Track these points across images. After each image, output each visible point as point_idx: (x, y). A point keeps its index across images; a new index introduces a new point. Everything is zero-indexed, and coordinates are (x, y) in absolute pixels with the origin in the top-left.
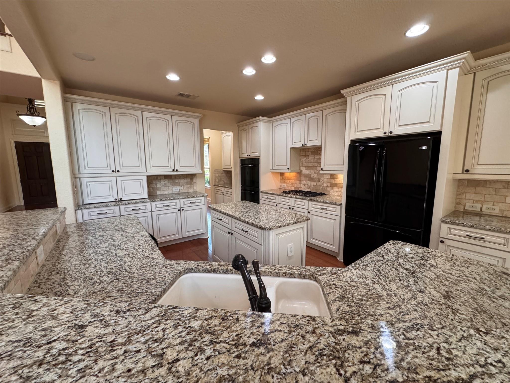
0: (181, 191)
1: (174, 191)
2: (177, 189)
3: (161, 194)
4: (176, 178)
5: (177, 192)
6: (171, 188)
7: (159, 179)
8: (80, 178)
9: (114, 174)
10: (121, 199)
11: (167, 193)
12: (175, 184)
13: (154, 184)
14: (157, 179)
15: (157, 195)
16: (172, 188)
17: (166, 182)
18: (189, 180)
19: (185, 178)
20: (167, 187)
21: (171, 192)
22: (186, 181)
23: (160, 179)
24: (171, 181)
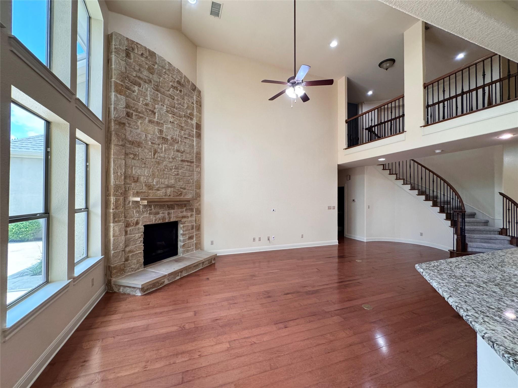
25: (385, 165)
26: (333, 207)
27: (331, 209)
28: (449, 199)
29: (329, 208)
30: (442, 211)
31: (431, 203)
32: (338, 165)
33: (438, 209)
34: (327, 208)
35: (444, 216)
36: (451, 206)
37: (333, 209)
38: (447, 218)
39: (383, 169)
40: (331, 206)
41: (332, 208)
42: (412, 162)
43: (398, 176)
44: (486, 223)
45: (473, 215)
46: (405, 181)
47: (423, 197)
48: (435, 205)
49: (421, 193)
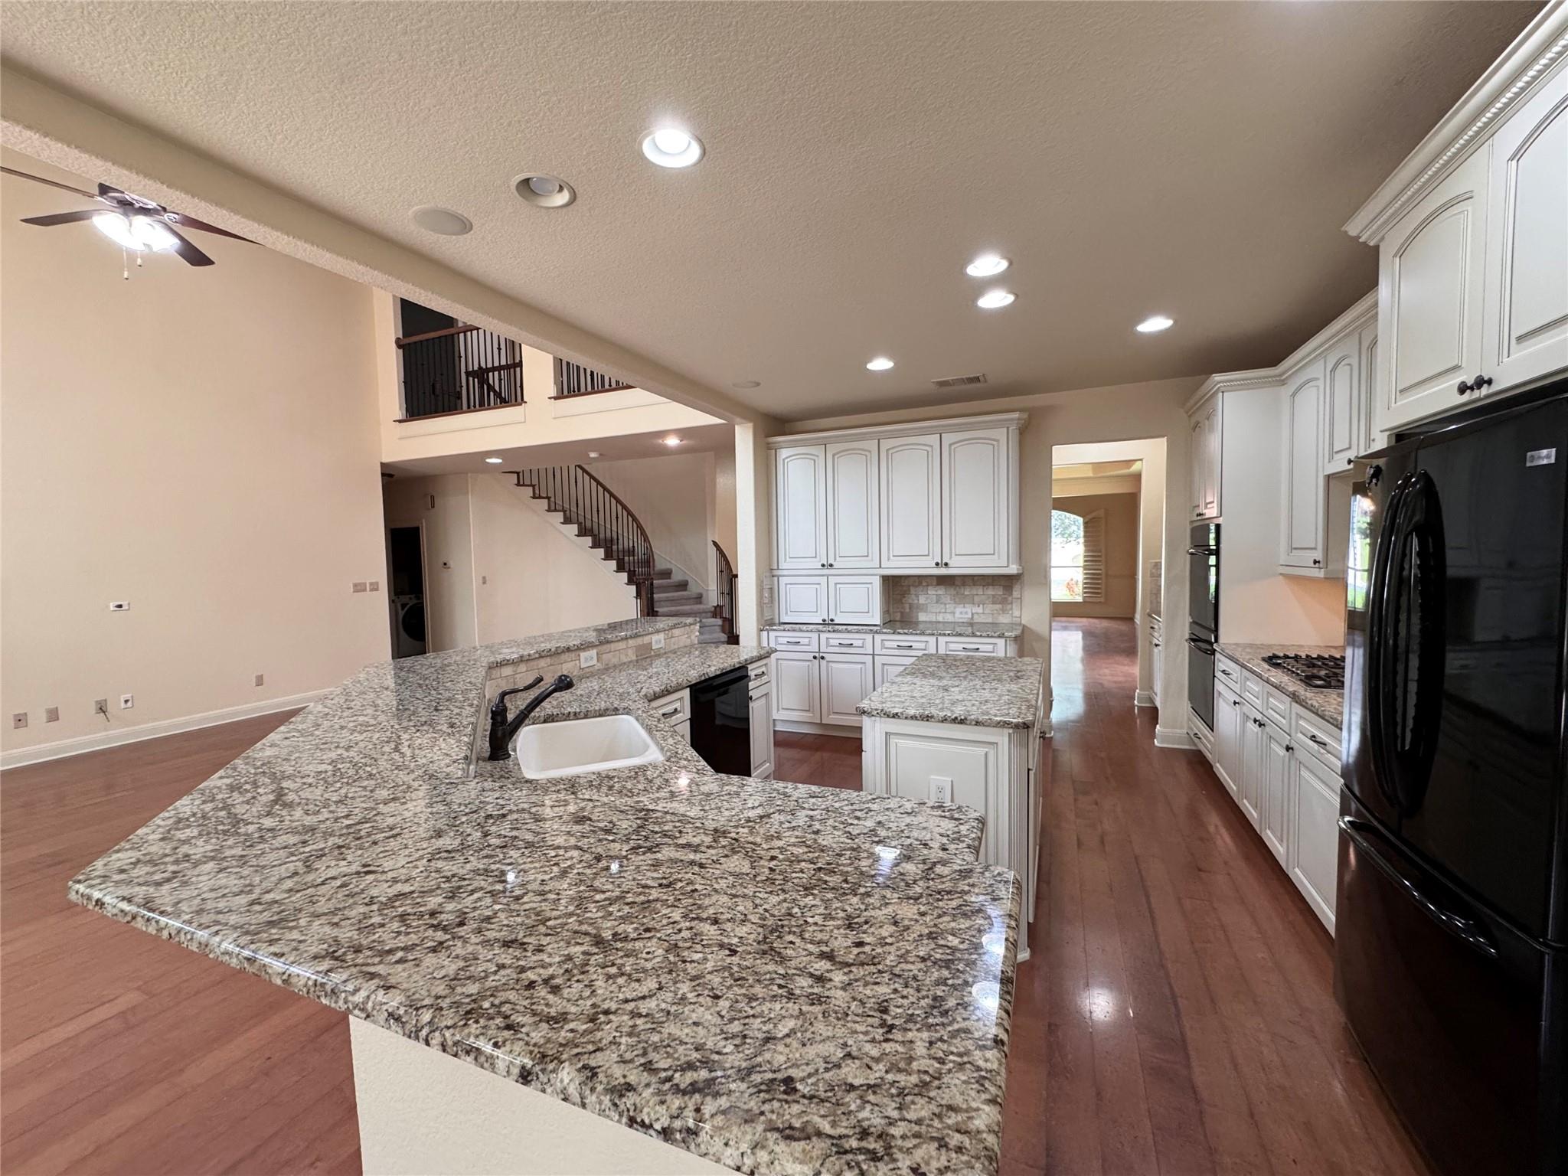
0: (977, 619)
1: (957, 615)
2: (966, 613)
3: (927, 619)
4: (964, 584)
5: (965, 621)
6: (950, 607)
7: (924, 584)
8: (778, 576)
9: (826, 571)
10: (832, 620)
11: (940, 619)
12: (962, 600)
13: (913, 596)
14: (920, 583)
15: (917, 623)
16: (955, 608)
17: (940, 592)
18: (999, 591)
19: (988, 585)
20: (943, 606)
21: (949, 618)
22: (990, 591)
23: (928, 586)
24: (952, 591)
25: (521, 474)
26: (371, 584)
27: (365, 590)
28: (631, 545)
29: (359, 588)
30: (620, 568)
31: (601, 552)
32: (381, 463)
33: (613, 564)
34: (352, 590)
35: (624, 576)
36: (636, 558)
37: (371, 590)
38: (630, 582)
39: (518, 484)
40: (365, 584)
41: (368, 589)
42: (579, 472)
43: (537, 492)
44: (683, 586)
45: (667, 574)
46: (553, 505)
47: (588, 540)
48: (608, 556)
49: (583, 532)
